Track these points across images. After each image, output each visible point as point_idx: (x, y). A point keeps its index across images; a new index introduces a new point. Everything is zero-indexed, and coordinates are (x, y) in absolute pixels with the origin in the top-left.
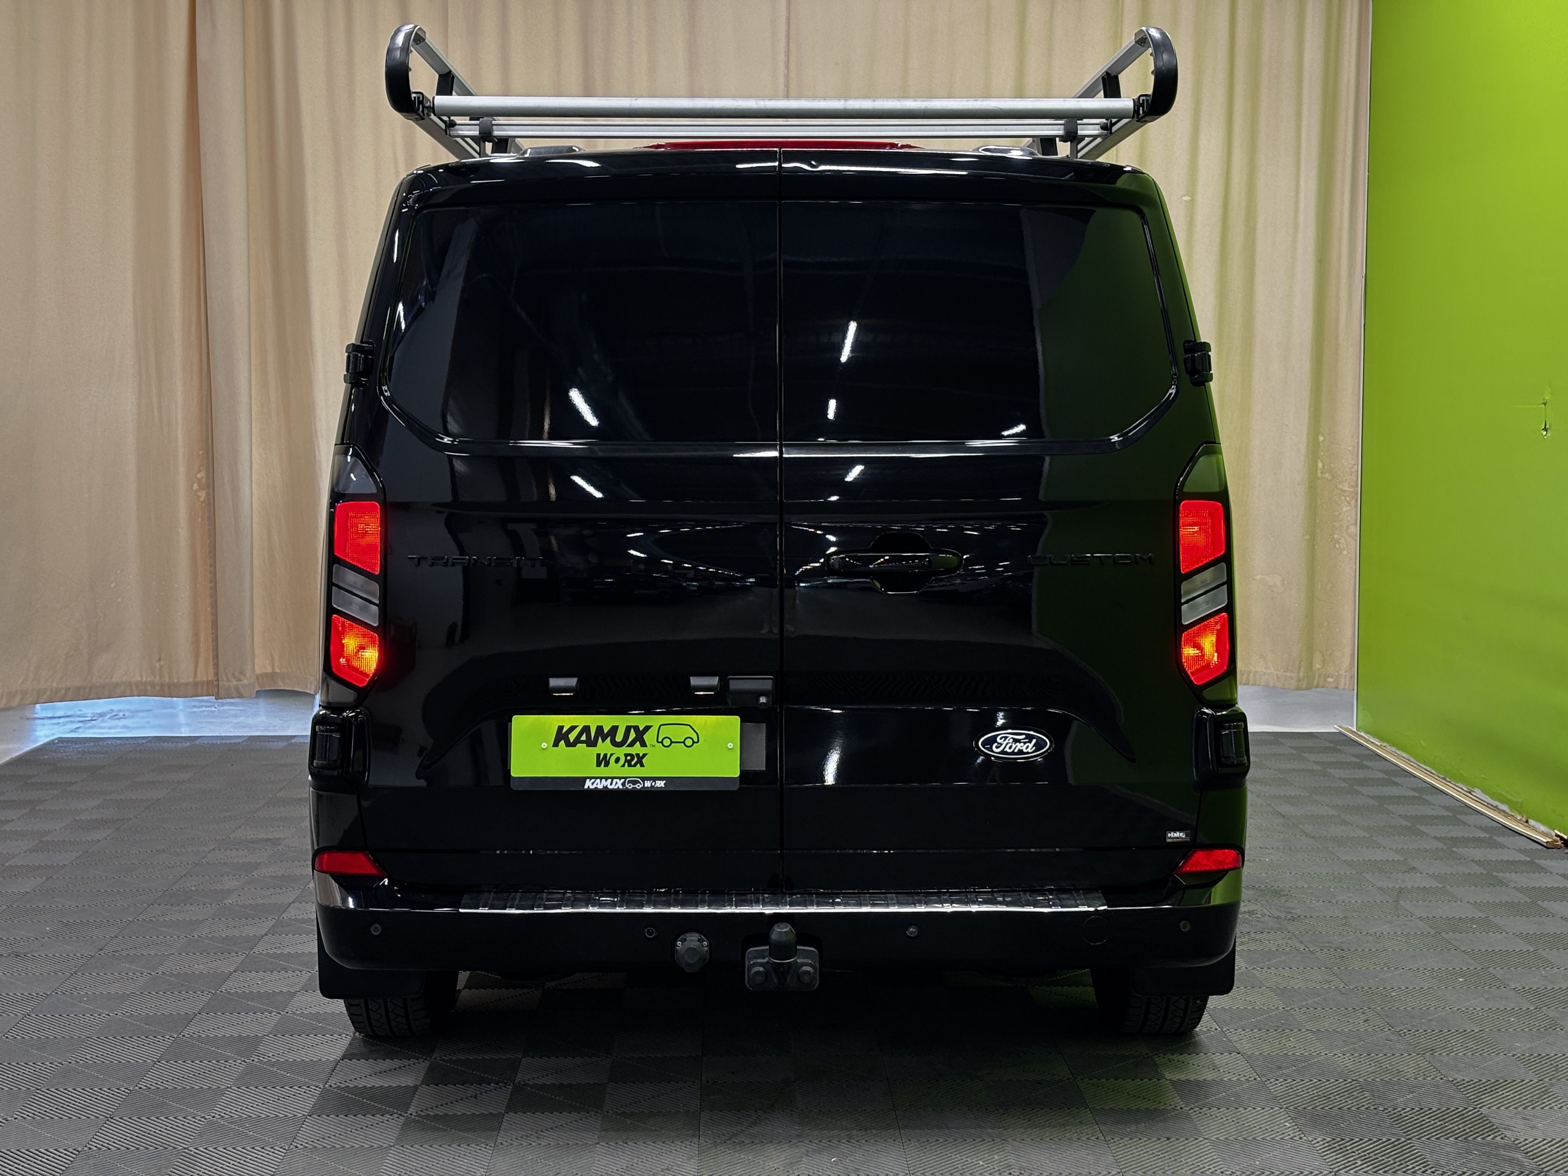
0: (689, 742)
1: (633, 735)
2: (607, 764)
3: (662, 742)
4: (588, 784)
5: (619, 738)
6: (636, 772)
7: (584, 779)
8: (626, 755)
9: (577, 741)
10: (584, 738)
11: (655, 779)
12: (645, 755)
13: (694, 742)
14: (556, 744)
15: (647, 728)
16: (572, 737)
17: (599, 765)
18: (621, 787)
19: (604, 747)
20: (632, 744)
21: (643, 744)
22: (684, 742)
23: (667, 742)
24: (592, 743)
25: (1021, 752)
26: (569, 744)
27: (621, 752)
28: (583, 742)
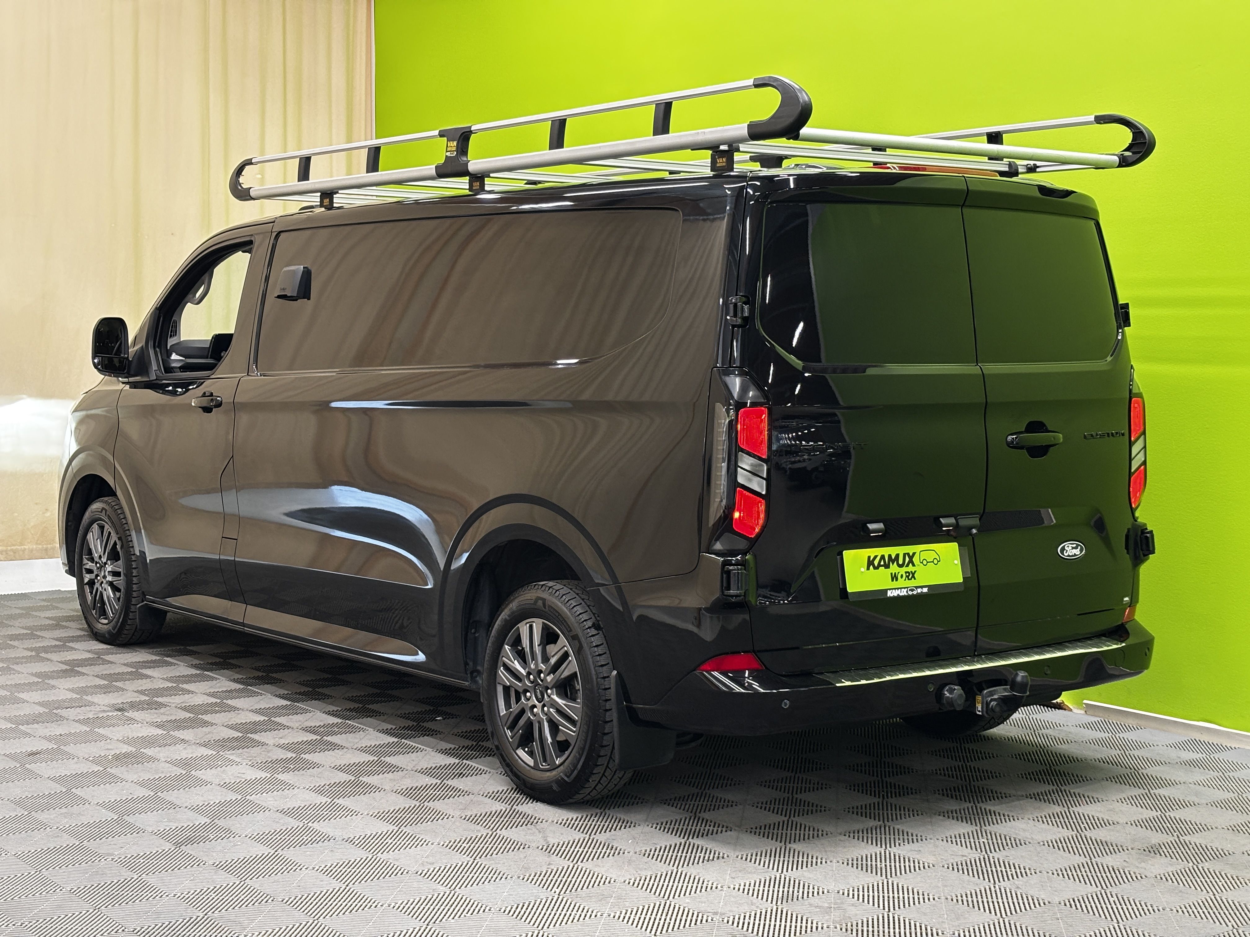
0: (936, 561)
1: (907, 559)
2: (897, 580)
3: (922, 563)
4: (890, 594)
5: (901, 562)
6: (912, 583)
7: (886, 590)
8: (906, 573)
9: (879, 565)
10: (882, 563)
11: (922, 587)
12: (915, 572)
13: (938, 561)
14: (868, 569)
15: (914, 554)
16: (876, 563)
17: (893, 580)
18: (906, 594)
19: (894, 568)
20: (907, 566)
21: (914, 565)
22: (933, 562)
23: (925, 562)
24: (887, 566)
25: (1075, 555)
26: (876, 568)
27: (903, 570)
28: (882, 566)
